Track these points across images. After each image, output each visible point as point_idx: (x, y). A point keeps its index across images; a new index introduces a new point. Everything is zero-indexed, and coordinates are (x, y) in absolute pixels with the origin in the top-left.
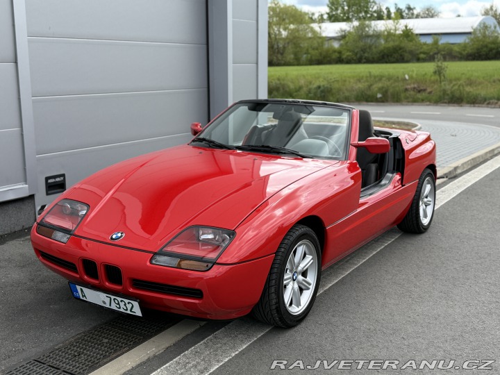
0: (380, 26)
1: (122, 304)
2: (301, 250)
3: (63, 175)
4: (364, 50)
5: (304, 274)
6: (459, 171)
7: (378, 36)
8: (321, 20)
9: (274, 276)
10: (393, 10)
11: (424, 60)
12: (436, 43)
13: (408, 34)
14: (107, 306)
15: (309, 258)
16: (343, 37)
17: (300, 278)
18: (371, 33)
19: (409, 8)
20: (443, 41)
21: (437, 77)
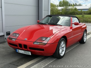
0: (70, 7)
1: (27, 53)
2: (62, 43)
3: (10, 32)
4: (67, 12)
5: (63, 48)
6: (90, 33)
7: (69, 9)
8: (58, 6)
9: (58, 47)
10: (72, 4)
11: (79, 14)
12: (81, 11)
13: (76, 9)
14: (24, 53)
15: (64, 45)
16: (62, 10)
17: (62, 49)
18: (68, 9)
19: (76, 4)
20: (83, 11)
21: (82, 17)
